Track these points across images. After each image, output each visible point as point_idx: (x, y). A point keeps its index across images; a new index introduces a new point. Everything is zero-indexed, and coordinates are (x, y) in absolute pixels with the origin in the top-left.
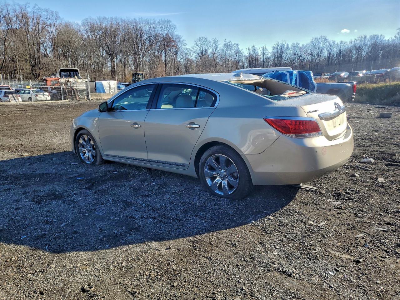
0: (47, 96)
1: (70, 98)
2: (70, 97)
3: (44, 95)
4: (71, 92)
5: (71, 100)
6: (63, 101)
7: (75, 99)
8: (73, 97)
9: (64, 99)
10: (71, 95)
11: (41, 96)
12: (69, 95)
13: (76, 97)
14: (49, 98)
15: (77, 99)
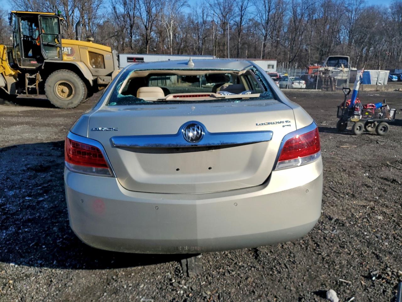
0: (303, 84)
1: (324, 88)
2: (325, 86)
3: (299, 83)
4: (328, 82)
5: (325, 90)
6: (317, 90)
7: (330, 89)
8: (328, 87)
9: (317, 89)
10: (327, 85)
11: (297, 84)
12: (325, 84)
13: (332, 87)
14: (304, 86)
15: (332, 89)
